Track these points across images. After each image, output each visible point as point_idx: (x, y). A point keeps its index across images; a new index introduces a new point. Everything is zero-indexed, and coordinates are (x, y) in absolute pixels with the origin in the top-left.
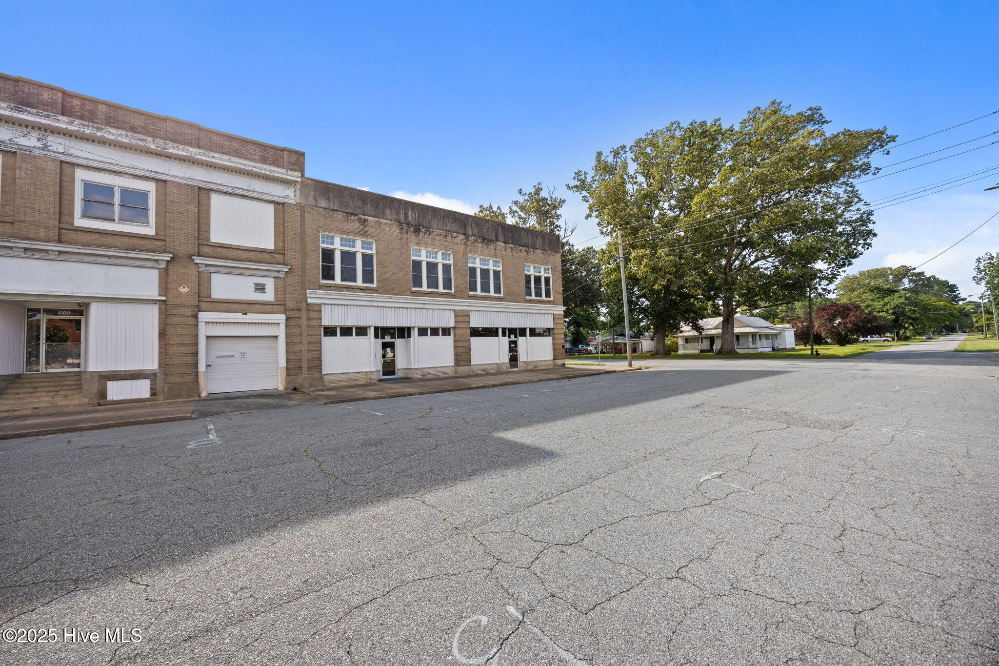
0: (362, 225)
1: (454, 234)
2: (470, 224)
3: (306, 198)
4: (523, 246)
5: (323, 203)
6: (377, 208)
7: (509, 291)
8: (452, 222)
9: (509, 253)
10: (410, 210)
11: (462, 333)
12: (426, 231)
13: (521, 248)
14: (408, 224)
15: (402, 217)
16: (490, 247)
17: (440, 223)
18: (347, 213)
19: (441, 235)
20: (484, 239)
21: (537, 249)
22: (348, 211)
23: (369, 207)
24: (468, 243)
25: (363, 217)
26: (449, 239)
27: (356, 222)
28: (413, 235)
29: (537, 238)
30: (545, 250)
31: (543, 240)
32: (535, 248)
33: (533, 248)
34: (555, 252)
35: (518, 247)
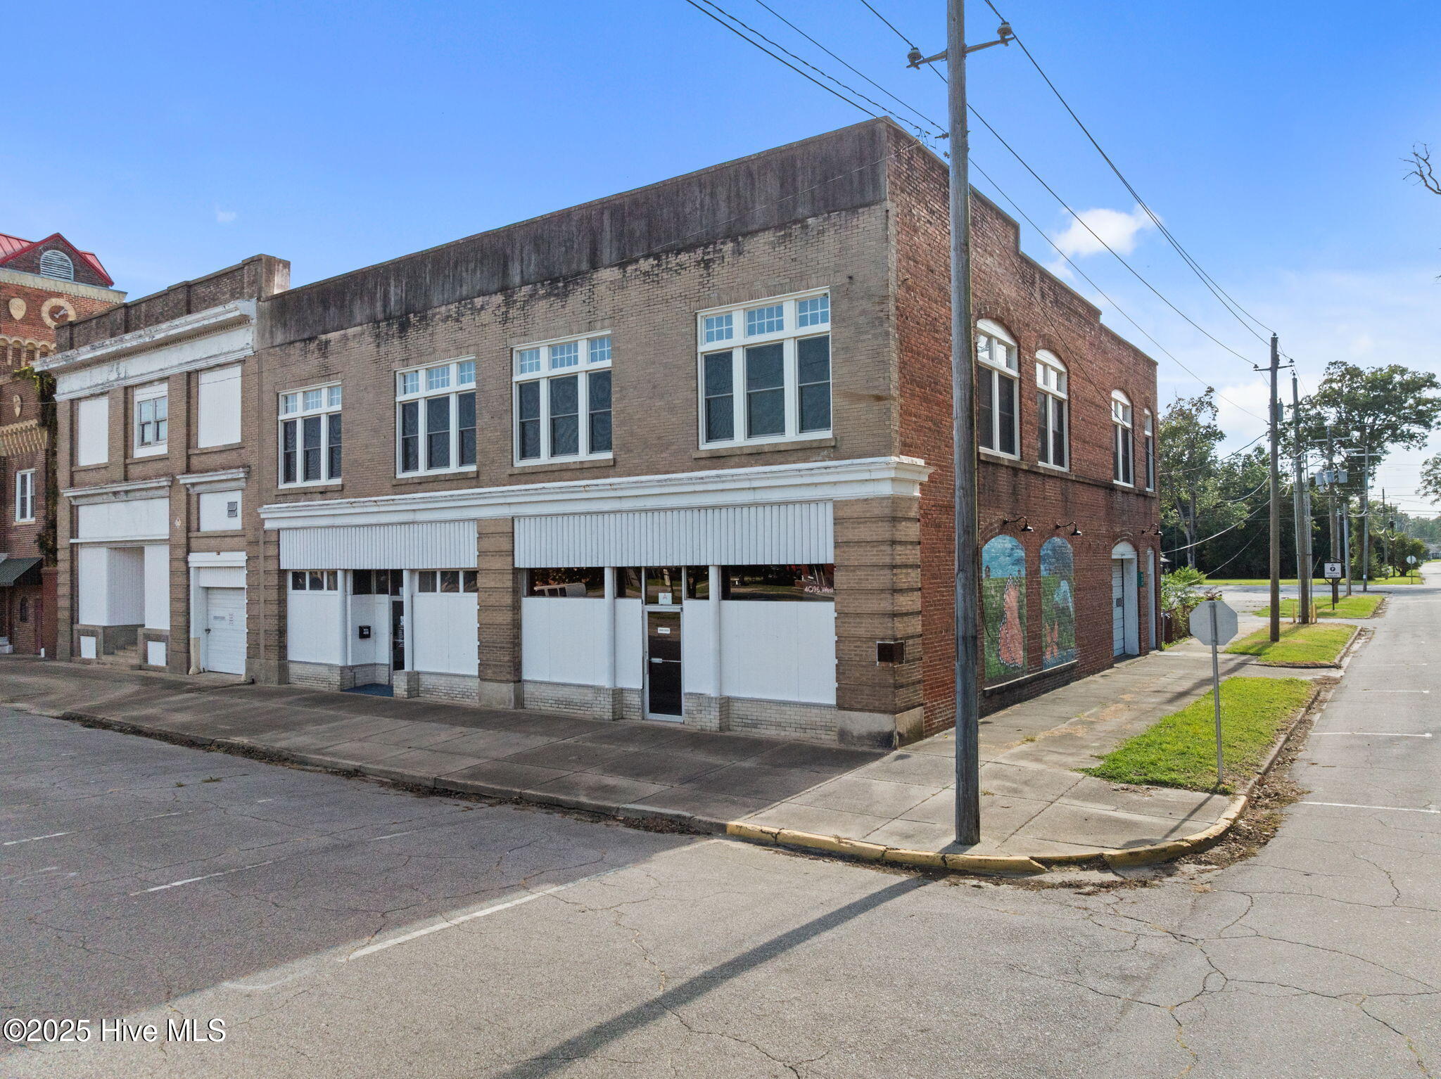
0: (323, 354)
1: (478, 301)
3: (264, 336)
5: (280, 337)
6: (342, 307)
7: (632, 434)
8: (474, 271)
9: (636, 293)
10: (392, 283)
11: (492, 584)
12: (421, 320)
13: (683, 257)
14: (388, 318)
15: (379, 305)
16: (571, 299)
17: (447, 286)
18: (304, 340)
19: (448, 317)
20: (554, 283)
21: (754, 233)
22: (305, 336)
23: (333, 310)
24: (511, 313)
25: (323, 337)
26: (467, 319)
27: (316, 353)
28: (396, 342)
29: (753, 189)
30: (795, 222)
31: (782, 186)
32: (744, 235)
33: (735, 240)
34: (854, 209)
35: (672, 258)
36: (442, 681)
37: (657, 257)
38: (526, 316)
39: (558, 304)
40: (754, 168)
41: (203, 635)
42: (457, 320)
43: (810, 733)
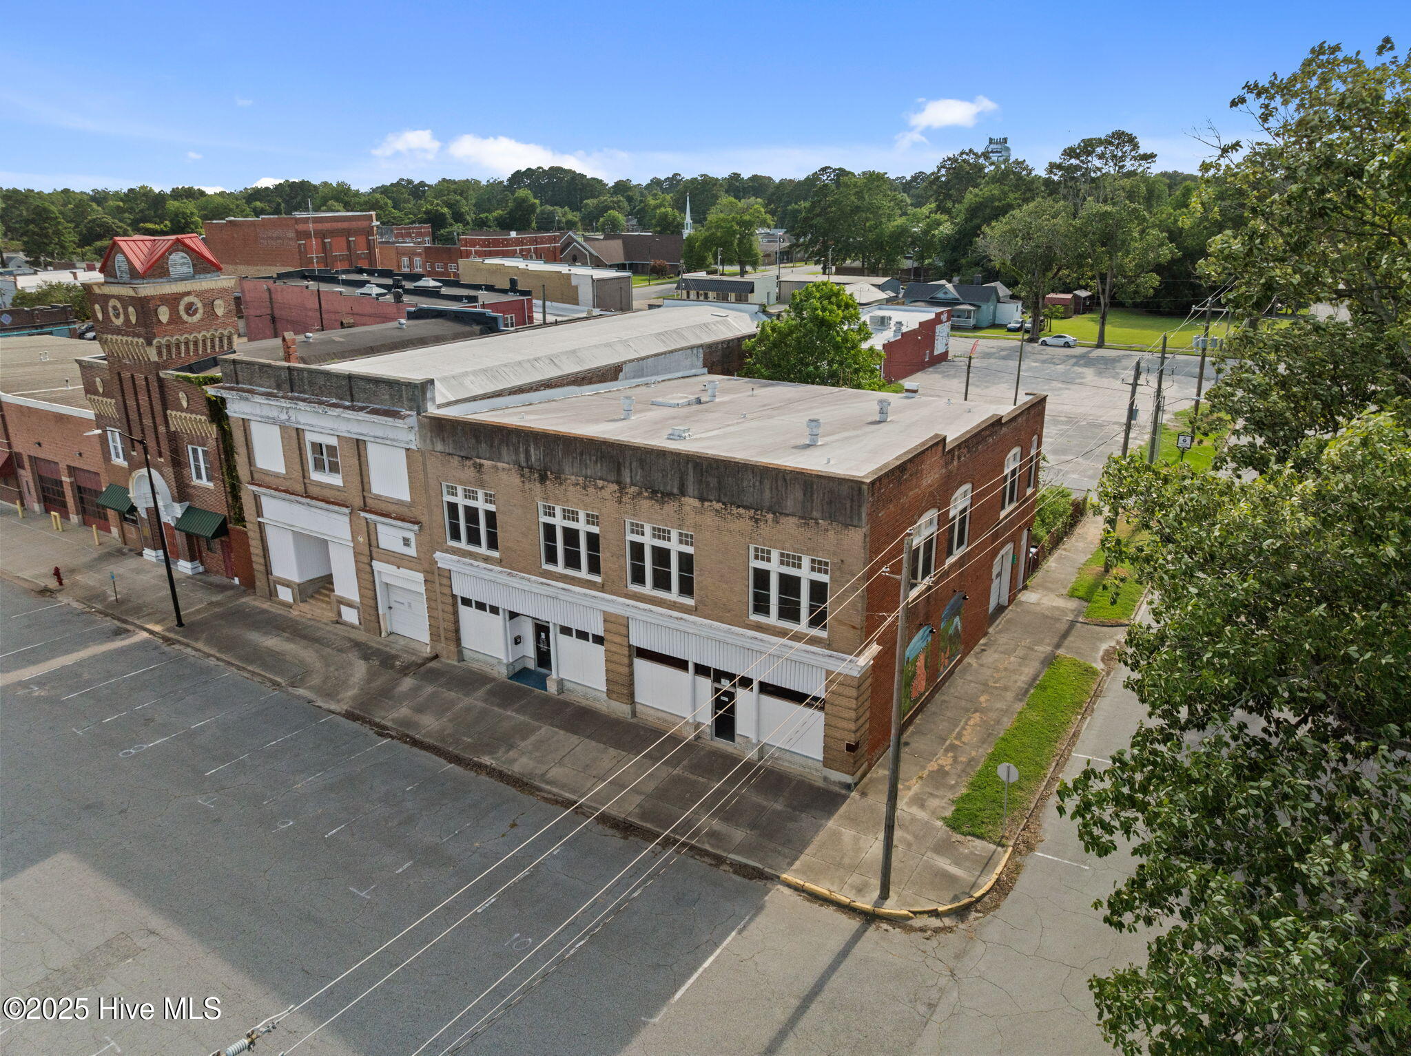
0: (478, 472)
1: (600, 483)
2: (627, 464)
3: (425, 441)
4: (745, 507)
5: (439, 447)
6: (491, 446)
7: (707, 595)
8: (596, 462)
9: (709, 519)
10: (532, 446)
12: (556, 478)
13: (741, 511)
14: (531, 468)
15: (522, 456)
16: (666, 507)
17: (575, 465)
18: (462, 457)
19: (577, 484)
20: (654, 492)
21: (787, 515)
22: (462, 454)
23: (484, 445)
24: (624, 499)
25: (478, 461)
26: (591, 490)
27: (472, 469)
28: (538, 485)
29: (786, 489)
30: (812, 519)
31: (804, 495)
32: (781, 514)
33: (774, 513)
34: (846, 526)
35: (734, 508)
36: (580, 687)
37: (724, 504)
38: (635, 505)
39: (657, 506)
40: (788, 478)
41: (387, 611)
42: (584, 488)
43: (807, 770)
